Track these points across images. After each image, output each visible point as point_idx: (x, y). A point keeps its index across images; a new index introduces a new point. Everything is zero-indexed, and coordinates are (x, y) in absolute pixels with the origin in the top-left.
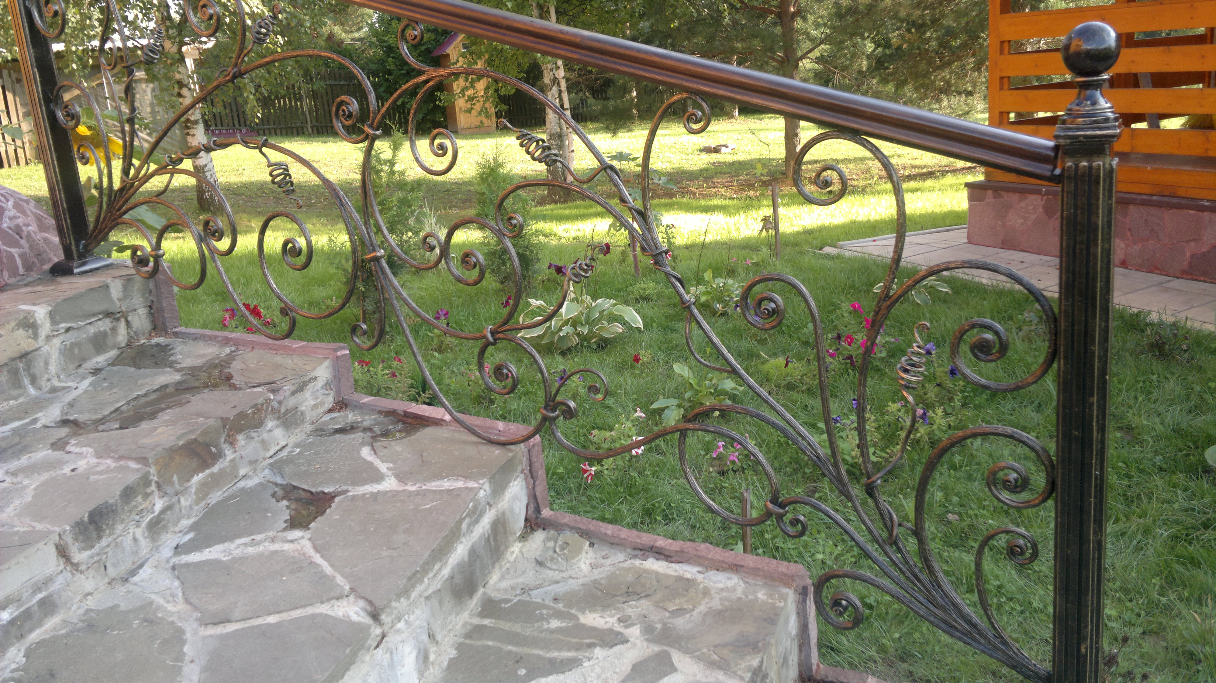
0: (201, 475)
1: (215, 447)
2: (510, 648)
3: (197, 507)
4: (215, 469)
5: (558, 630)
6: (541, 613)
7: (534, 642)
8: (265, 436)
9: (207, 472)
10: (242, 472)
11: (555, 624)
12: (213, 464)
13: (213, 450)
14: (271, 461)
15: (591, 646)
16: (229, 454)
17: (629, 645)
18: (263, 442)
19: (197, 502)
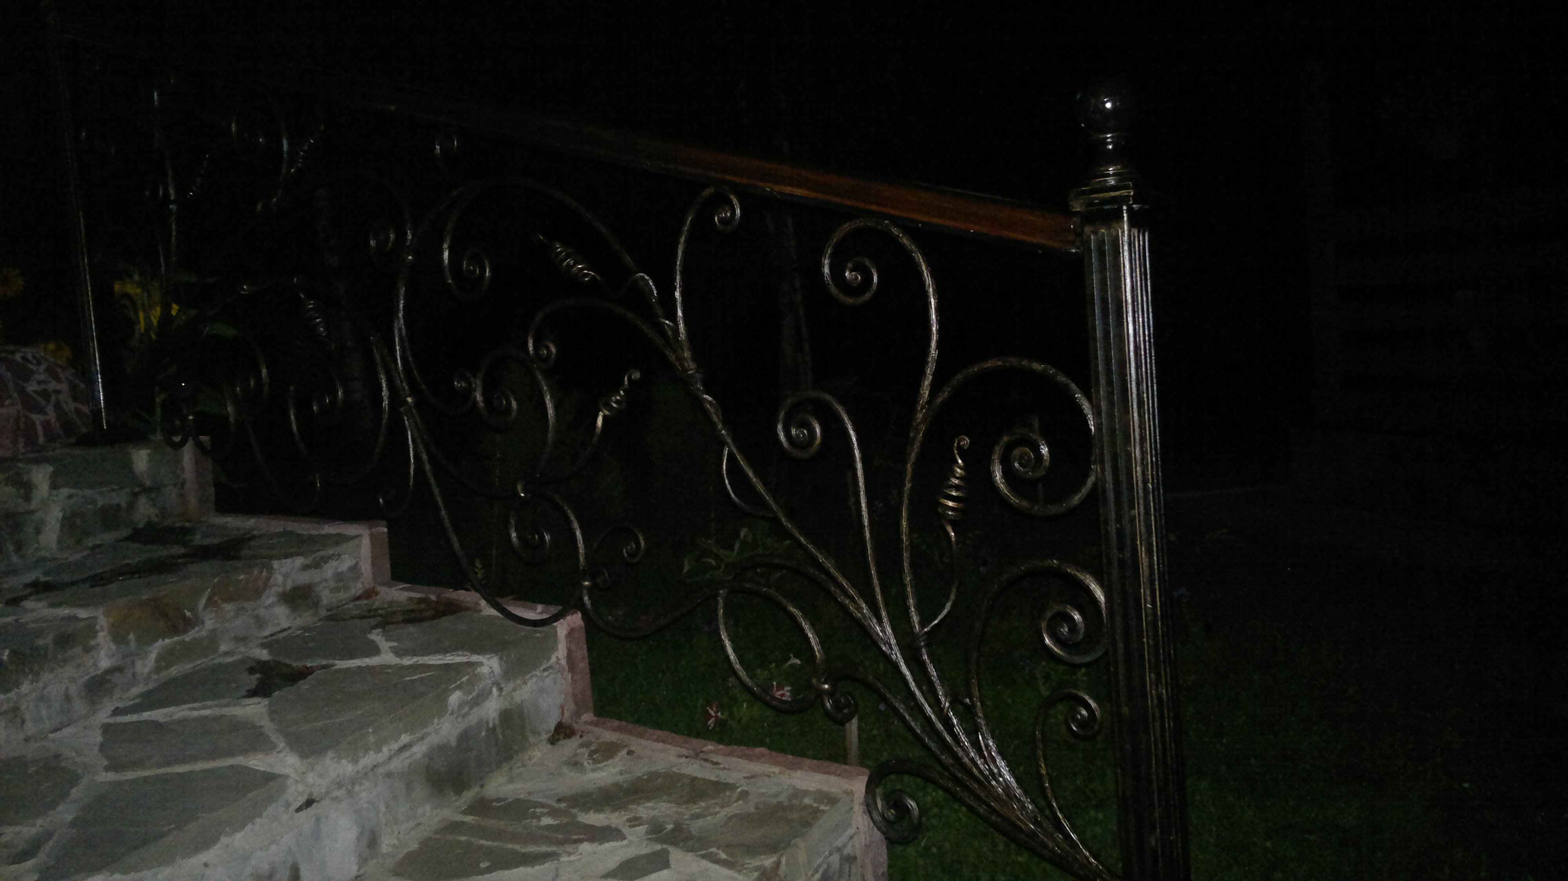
0: (167, 641)
1: (191, 610)
2: (484, 842)
3: (156, 677)
4: (187, 638)
5: (548, 827)
6: (534, 812)
7: (515, 838)
8: (262, 612)
9: (176, 639)
10: (223, 648)
11: (546, 821)
12: (185, 632)
13: (188, 614)
14: (264, 641)
15: (580, 841)
16: (210, 623)
17: (625, 842)
18: (257, 618)
19: (158, 669)
